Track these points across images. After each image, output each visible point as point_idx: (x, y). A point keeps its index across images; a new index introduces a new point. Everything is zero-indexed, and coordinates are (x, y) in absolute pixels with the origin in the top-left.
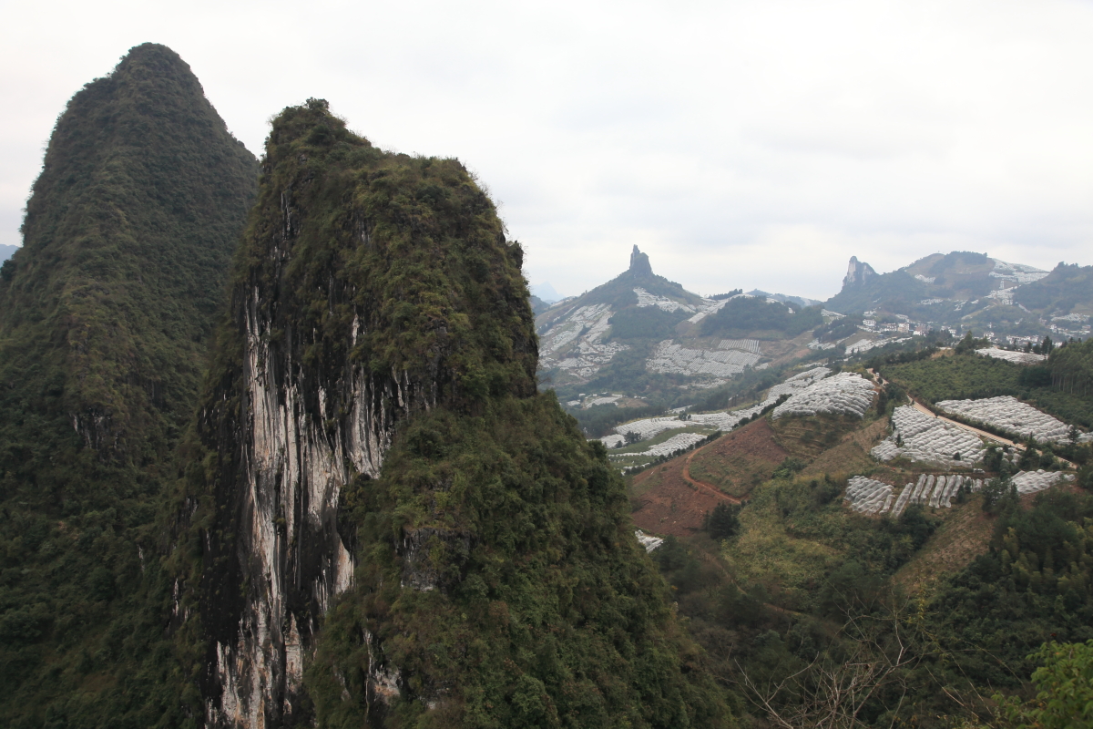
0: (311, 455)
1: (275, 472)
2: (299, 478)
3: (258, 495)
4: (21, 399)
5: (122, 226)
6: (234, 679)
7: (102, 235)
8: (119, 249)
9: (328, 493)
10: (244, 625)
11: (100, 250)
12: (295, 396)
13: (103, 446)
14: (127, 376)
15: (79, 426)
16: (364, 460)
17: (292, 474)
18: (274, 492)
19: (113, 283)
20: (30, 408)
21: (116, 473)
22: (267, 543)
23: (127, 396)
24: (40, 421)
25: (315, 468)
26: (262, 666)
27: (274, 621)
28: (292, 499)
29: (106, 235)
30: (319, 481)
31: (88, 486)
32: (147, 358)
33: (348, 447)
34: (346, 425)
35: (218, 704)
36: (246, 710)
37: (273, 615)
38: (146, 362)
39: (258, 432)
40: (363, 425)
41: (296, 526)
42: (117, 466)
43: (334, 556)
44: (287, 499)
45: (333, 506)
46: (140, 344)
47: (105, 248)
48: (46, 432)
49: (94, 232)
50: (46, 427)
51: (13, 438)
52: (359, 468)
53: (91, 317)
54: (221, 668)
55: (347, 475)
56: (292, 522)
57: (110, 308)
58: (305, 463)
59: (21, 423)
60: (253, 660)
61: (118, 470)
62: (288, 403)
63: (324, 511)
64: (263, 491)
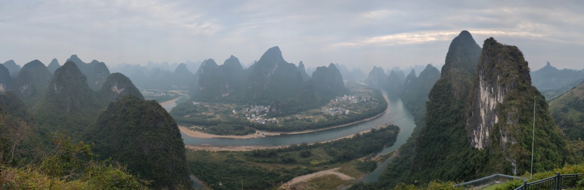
0: (491, 99)
1: (484, 102)
2: (488, 103)
3: (481, 106)
6: (477, 136)
9: (493, 107)
10: (478, 128)
12: (488, 89)
16: (500, 100)
18: (484, 105)
22: (483, 114)
26: (482, 134)
28: (487, 107)
30: (492, 104)
33: (497, 98)
34: (497, 94)
35: (474, 140)
36: (479, 141)
37: (484, 126)
39: (481, 95)
40: (500, 94)
41: (488, 111)
43: (495, 117)
54: (475, 134)
55: (497, 103)
58: (490, 101)
60: (480, 133)
63: (493, 109)
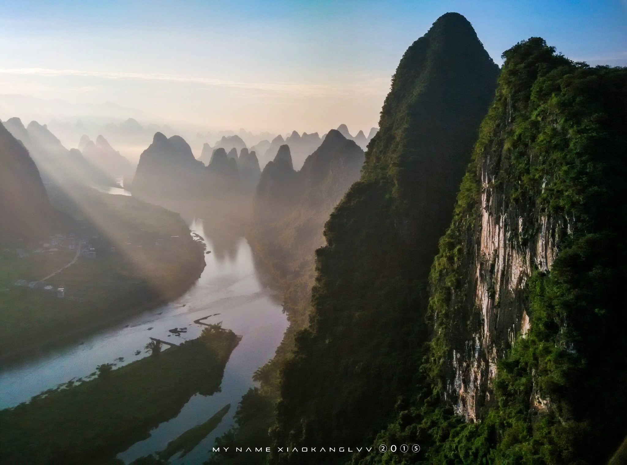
0: (512, 256)
1: (491, 262)
2: (504, 268)
3: (481, 274)
6: (461, 372)
9: (520, 280)
10: (468, 344)
12: (505, 220)
16: (543, 264)
17: (500, 265)
18: (489, 273)
22: (484, 301)
25: (513, 263)
26: (476, 369)
27: (484, 346)
28: (499, 279)
30: (516, 272)
33: (534, 254)
34: (535, 243)
35: (452, 383)
36: (466, 390)
37: (484, 343)
39: (484, 239)
40: (544, 243)
41: (499, 295)
43: (521, 318)
44: (496, 279)
45: (522, 288)
52: (539, 268)
54: (455, 364)
55: (532, 271)
56: (498, 293)
58: (509, 260)
60: (471, 365)
62: (501, 224)
63: (517, 290)
64: (483, 272)
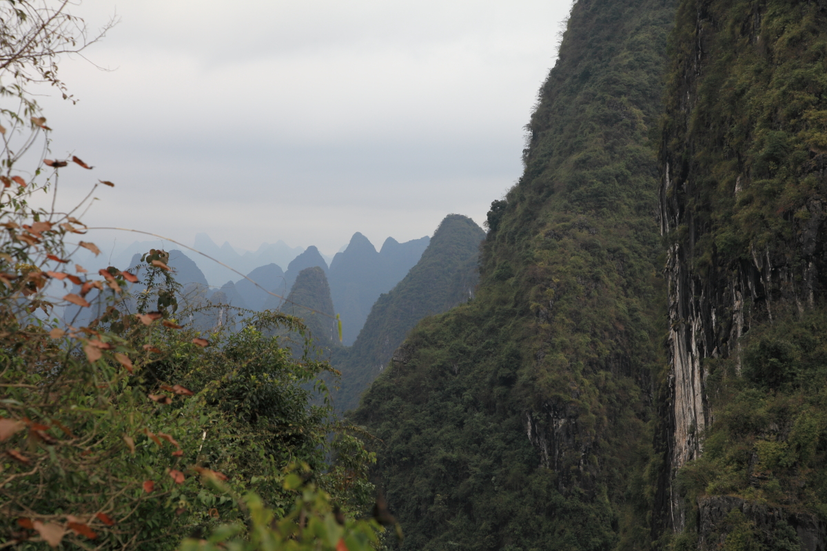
4: (465, 389)
5: (638, 132)
7: (606, 148)
8: (628, 168)
11: (599, 171)
13: (564, 465)
14: (607, 360)
15: (533, 432)
19: (612, 219)
20: (474, 404)
21: (578, 510)
23: (604, 390)
24: (484, 423)
29: (610, 149)
31: (540, 526)
32: (645, 334)
38: (642, 339)
42: (582, 498)
46: (635, 310)
47: (606, 168)
48: (490, 439)
49: (594, 146)
50: (490, 432)
51: (449, 446)
53: (561, 268)
57: (593, 254)
59: (461, 425)
61: (583, 505)
